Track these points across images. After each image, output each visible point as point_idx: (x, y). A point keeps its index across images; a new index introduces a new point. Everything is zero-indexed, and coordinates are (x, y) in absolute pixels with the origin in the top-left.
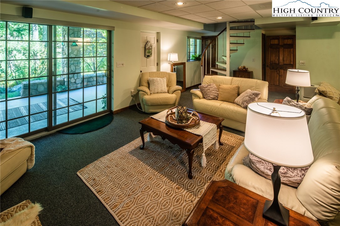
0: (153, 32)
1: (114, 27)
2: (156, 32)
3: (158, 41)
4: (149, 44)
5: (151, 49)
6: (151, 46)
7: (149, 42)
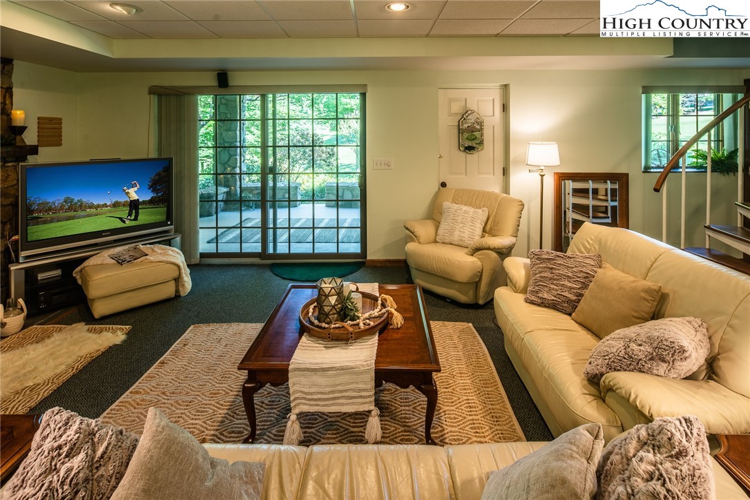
0: (487, 84)
1: (366, 85)
2: (499, 84)
3: (505, 108)
4: (472, 119)
5: (481, 130)
6: (481, 124)
7: (469, 112)
